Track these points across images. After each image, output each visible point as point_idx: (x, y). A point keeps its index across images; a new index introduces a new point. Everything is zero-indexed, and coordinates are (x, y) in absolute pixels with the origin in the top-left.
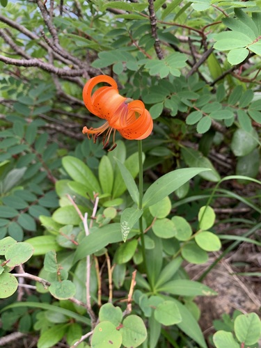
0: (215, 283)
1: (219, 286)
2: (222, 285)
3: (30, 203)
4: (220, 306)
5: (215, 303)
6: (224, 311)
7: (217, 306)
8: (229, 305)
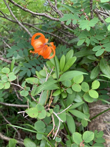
0: (103, 118)
1: (105, 119)
2: (106, 120)
3: (37, 65)
4: (100, 127)
5: (99, 124)
6: (101, 129)
7: (99, 126)
8: (104, 128)
